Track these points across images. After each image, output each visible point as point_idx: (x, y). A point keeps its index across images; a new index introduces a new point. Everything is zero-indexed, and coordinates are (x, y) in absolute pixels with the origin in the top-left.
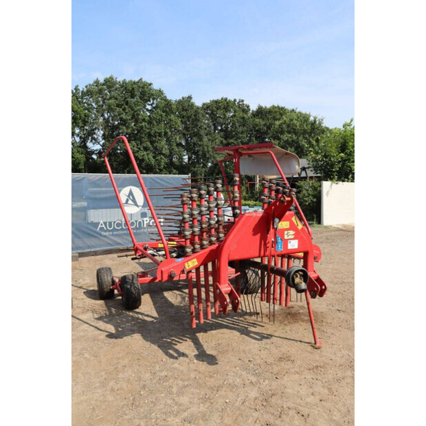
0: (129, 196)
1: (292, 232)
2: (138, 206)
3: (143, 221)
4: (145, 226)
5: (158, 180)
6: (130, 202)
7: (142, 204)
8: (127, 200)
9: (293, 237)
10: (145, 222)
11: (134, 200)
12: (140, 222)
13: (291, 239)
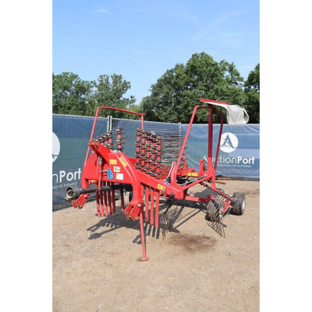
0: (226, 140)
1: (119, 168)
2: (233, 147)
3: (237, 159)
4: (238, 163)
5: (250, 128)
6: (227, 144)
7: (237, 146)
8: (225, 143)
9: (119, 171)
10: (239, 160)
11: (230, 143)
12: (234, 160)
13: (118, 173)
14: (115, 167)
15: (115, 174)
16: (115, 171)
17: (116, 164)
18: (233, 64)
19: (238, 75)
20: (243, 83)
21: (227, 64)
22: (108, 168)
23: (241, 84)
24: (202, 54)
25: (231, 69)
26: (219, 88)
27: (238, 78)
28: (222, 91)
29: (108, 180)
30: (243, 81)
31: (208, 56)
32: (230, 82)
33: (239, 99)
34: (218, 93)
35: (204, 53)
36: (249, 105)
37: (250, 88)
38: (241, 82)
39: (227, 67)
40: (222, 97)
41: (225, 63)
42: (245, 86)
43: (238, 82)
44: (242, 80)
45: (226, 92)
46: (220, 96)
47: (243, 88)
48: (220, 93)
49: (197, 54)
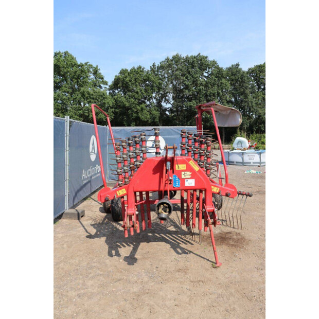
1: (189, 173)
9: (190, 177)
13: (188, 178)
14: (183, 173)
15: (183, 181)
16: (183, 177)
17: (185, 169)
18: (97, 66)
19: (102, 78)
20: (108, 87)
21: (91, 66)
22: (174, 175)
23: (105, 88)
24: (66, 53)
25: (96, 72)
26: (85, 90)
27: (103, 81)
28: (88, 93)
29: (173, 189)
30: (107, 85)
31: (71, 55)
32: (95, 85)
33: (106, 102)
34: (84, 95)
35: (67, 52)
36: (115, 108)
37: (115, 92)
38: (105, 86)
39: (91, 70)
40: (88, 100)
41: (89, 65)
42: (109, 90)
43: (102, 85)
44: (106, 83)
45: (92, 95)
46: (87, 98)
47: (108, 92)
48: (87, 95)
49: (59, 53)
